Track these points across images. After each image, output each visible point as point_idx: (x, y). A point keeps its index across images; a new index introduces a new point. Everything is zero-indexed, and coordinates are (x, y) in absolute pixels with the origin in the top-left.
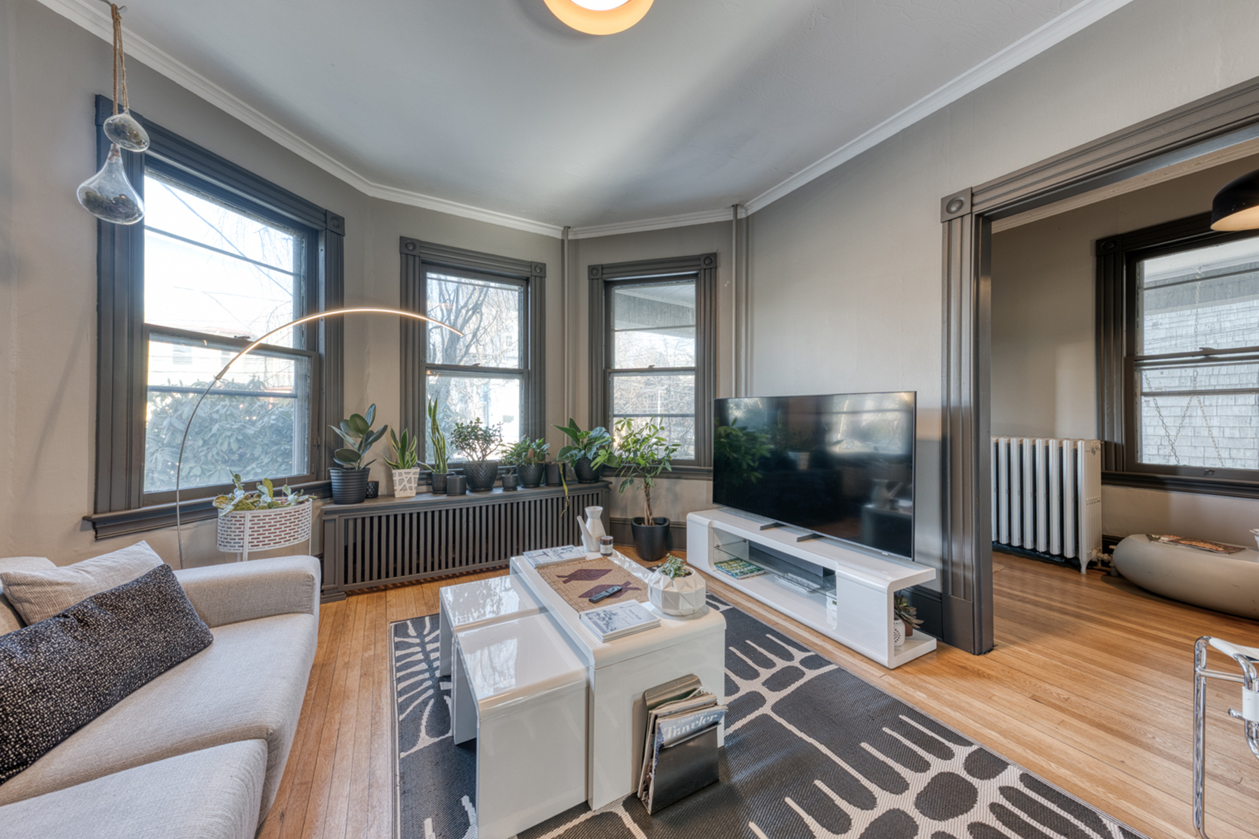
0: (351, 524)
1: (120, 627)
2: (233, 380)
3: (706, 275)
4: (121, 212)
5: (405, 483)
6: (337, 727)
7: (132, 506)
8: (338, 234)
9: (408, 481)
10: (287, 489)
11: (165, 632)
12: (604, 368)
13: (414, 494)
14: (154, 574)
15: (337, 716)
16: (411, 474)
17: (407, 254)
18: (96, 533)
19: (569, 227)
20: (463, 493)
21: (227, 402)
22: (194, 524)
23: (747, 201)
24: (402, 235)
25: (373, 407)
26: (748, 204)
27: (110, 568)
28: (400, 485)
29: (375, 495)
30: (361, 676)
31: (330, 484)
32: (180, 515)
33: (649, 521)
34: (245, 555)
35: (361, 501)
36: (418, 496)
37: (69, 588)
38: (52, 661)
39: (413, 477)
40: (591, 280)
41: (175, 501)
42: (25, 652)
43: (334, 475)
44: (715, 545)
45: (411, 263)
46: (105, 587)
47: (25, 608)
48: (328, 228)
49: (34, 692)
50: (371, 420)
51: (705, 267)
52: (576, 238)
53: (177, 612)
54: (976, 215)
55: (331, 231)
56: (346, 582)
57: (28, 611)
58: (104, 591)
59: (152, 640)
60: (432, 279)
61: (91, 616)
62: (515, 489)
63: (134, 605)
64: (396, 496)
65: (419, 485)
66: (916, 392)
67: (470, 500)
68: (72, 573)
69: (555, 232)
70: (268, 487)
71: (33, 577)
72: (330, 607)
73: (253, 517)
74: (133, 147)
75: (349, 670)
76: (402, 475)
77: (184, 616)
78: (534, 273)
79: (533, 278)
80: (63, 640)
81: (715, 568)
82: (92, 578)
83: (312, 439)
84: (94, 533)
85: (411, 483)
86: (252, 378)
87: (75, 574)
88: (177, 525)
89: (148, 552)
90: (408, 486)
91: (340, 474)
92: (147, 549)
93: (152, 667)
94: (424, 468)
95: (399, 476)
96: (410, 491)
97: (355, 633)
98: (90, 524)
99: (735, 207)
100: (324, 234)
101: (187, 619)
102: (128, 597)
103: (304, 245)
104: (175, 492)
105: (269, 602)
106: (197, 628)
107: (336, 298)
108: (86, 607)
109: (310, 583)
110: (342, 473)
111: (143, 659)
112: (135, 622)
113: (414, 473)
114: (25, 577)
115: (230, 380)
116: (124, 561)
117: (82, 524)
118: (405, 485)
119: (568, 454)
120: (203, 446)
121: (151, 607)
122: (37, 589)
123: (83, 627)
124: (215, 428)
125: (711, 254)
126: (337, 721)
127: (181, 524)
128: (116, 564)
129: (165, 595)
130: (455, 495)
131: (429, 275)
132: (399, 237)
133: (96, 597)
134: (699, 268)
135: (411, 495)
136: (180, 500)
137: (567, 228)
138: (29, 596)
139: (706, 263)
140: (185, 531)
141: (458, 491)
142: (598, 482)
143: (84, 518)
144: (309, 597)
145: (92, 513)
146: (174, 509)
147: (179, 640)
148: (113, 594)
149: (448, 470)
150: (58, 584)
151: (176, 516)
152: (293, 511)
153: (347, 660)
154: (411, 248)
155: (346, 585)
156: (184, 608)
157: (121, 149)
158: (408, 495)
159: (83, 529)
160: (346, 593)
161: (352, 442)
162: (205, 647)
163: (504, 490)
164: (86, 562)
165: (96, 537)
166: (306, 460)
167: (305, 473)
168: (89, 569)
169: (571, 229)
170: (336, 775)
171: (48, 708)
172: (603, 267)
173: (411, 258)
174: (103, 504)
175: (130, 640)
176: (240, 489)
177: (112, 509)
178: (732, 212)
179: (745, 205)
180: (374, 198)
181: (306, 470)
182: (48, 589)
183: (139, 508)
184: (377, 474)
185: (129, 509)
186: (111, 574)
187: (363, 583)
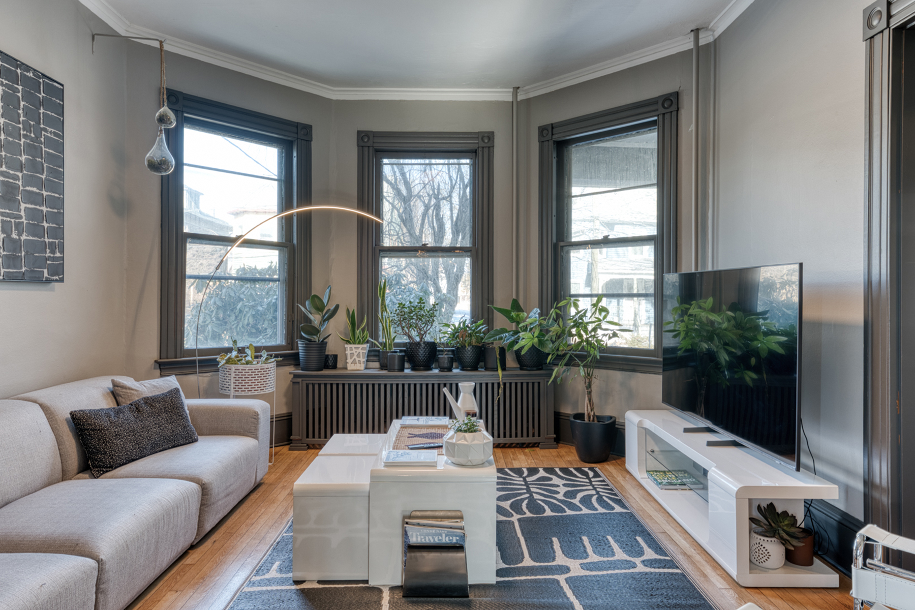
0: (311, 387)
1: (152, 416)
2: (255, 267)
3: (666, 121)
4: (163, 168)
5: (355, 357)
6: (260, 514)
7: (178, 356)
8: (307, 141)
9: (357, 355)
10: (264, 354)
11: (172, 425)
12: (554, 240)
13: (363, 368)
14: (170, 392)
15: (263, 510)
16: (360, 349)
17: (363, 146)
18: (161, 372)
19: (518, 88)
20: (402, 369)
21: (248, 285)
22: (211, 373)
23: (710, 22)
24: (359, 130)
25: (329, 288)
26: (712, 24)
27: (155, 386)
28: (351, 358)
29: (335, 367)
30: (288, 494)
31: (298, 354)
32: (199, 366)
33: (589, 417)
34: (232, 396)
35: (321, 370)
36: (366, 370)
37: (136, 393)
38: (124, 423)
39: (361, 352)
40: (541, 143)
41: (195, 356)
42: (115, 416)
43: (300, 344)
44: (649, 450)
45: (366, 153)
46: (149, 395)
47: (120, 399)
48: (299, 137)
49: (116, 435)
50: (327, 299)
51: (664, 111)
52: (528, 97)
53: (179, 416)
54: (893, 29)
55: (302, 139)
56: (307, 437)
57: (120, 401)
58: (148, 396)
59: (166, 427)
60: (386, 164)
61: (141, 407)
62: (450, 370)
63: (159, 406)
64: (348, 369)
65: (367, 361)
66: (801, 265)
67: (406, 377)
68: (138, 385)
69: (505, 95)
70: (251, 351)
71: (123, 383)
72: (294, 454)
73: (236, 370)
74: (168, 126)
75: (284, 490)
76: (352, 350)
77: (182, 419)
78: (482, 144)
79: (480, 149)
80: (129, 415)
81: (645, 475)
82: (146, 390)
83: (288, 316)
84: (160, 371)
85: (359, 357)
86: (270, 264)
87: (140, 386)
88: (197, 373)
89: (174, 382)
90: (357, 359)
91: (304, 345)
92: (174, 380)
93: (164, 442)
94: (373, 345)
95: (350, 350)
96: (359, 365)
97: (300, 471)
98: (158, 365)
99: (696, 31)
100: (296, 143)
101: (184, 421)
102: (158, 401)
103: (284, 155)
104: (195, 350)
105: (232, 426)
106: (188, 428)
107: (306, 197)
108: (140, 402)
109: (257, 417)
110: (306, 344)
111: (161, 436)
112: (159, 415)
113: (363, 349)
114: (120, 383)
115: (254, 267)
116: (161, 384)
117: (155, 365)
118: (355, 359)
119: (498, 337)
120: (235, 320)
121: (167, 409)
122: (124, 390)
123: (138, 412)
124: (240, 305)
125: (671, 94)
126: (262, 512)
127: (199, 373)
128: (157, 385)
129: (174, 405)
130: (394, 370)
131: (385, 161)
132: (356, 132)
133: (145, 398)
134: (657, 113)
135: (360, 369)
136: (198, 356)
137: (516, 89)
138: (121, 393)
139: (666, 106)
140: (206, 378)
141: (396, 367)
142: (541, 369)
143: (156, 362)
144: (255, 427)
145: (159, 358)
146: (195, 361)
147: (178, 431)
148: (151, 398)
149: (394, 348)
150: (132, 389)
151: (196, 366)
152: (260, 368)
153: (285, 485)
154: (366, 140)
155: (308, 439)
156: (183, 414)
157: (164, 128)
158: (358, 369)
159: (155, 368)
160: (307, 445)
161: (316, 318)
162: (193, 442)
163: (440, 371)
164: (146, 381)
165: (161, 374)
166: (284, 332)
167: (284, 343)
168: (146, 385)
169: (520, 89)
170: (247, 534)
171: (121, 445)
172: (552, 126)
173: (366, 149)
174: (164, 355)
175: (156, 424)
176: (236, 351)
177: (168, 357)
178: (692, 39)
179: (710, 28)
180: (337, 100)
181: (284, 341)
182: (128, 391)
183: (181, 358)
184: (332, 347)
185: (176, 358)
186: (155, 389)
187: (319, 439)
